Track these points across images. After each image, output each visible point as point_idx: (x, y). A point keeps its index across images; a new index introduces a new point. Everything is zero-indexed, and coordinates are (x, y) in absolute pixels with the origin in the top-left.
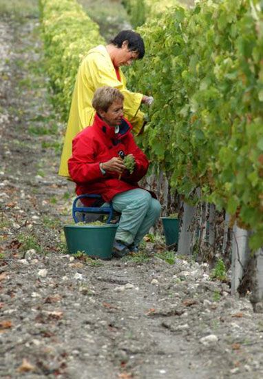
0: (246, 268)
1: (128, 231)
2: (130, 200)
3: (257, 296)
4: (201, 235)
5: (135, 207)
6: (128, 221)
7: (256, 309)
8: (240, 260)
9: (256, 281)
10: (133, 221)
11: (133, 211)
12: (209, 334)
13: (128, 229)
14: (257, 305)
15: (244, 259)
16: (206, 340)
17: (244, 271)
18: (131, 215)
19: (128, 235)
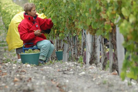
0: (92, 55)
1: (43, 56)
2: (43, 44)
3: (97, 61)
4: (72, 52)
5: (45, 47)
6: (43, 52)
7: (98, 66)
8: (90, 51)
9: (97, 56)
10: (45, 52)
11: (44, 48)
12: (82, 72)
13: (43, 55)
14: (98, 64)
15: (91, 51)
16: (81, 74)
17: (91, 55)
18: (44, 50)
19: (44, 57)
